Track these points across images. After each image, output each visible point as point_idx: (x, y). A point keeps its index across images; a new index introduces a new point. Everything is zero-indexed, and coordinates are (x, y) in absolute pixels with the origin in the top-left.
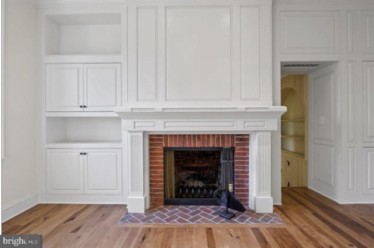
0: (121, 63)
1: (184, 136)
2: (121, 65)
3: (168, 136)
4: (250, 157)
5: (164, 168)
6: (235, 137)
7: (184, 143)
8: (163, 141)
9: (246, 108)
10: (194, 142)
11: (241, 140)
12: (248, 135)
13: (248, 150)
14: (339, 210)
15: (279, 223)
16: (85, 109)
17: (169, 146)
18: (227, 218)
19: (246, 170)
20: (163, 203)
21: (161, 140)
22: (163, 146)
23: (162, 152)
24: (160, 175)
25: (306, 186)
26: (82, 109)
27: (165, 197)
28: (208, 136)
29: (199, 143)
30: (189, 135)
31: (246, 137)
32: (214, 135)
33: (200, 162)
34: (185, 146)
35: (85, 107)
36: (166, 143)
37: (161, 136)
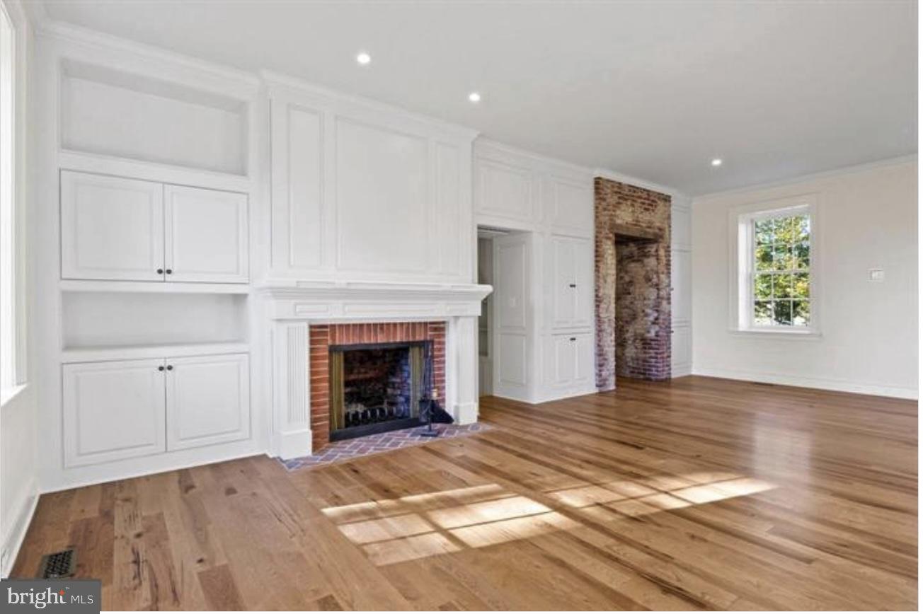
0: (248, 194)
1: (361, 326)
2: (248, 199)
3: (337, 328)
4: (447, 352)
5: (330, 381)
6: (429, 326)
7: (361, 337)
8: (327, 335)
9: (452, 286)
10: (376, 335)
11: (436, 329)
12: (444, 323)
13: (443, 343)
14: (536, 408)
15: (488, 427)
16: (168, 277)
17: (337, 343)
18: (432, 436)
19: (442, 372)
20: (327, 440)
21: (325, 334)
22: (327, 344)
23: (326, 353)
24: (323, 392)
25: (490, 394)
26: (161, 277)
27: (330, 429)
28: (395, 325)
29: (381, 335)
30: (369, 325)
31: (442, 325)
32: (402, 324)
33: (363, 370)
34: (362, 342)
35: (169, 272)
36: (333, 338)
37: (325, 326)
